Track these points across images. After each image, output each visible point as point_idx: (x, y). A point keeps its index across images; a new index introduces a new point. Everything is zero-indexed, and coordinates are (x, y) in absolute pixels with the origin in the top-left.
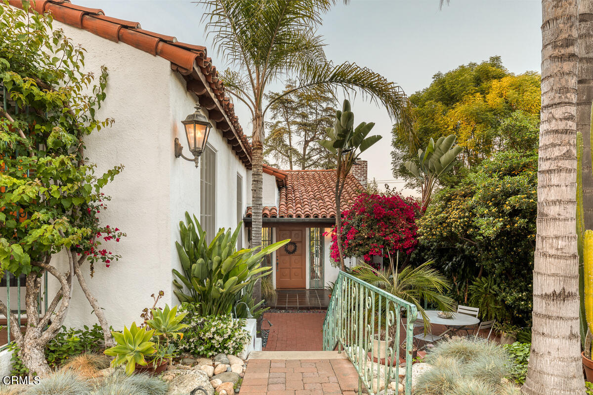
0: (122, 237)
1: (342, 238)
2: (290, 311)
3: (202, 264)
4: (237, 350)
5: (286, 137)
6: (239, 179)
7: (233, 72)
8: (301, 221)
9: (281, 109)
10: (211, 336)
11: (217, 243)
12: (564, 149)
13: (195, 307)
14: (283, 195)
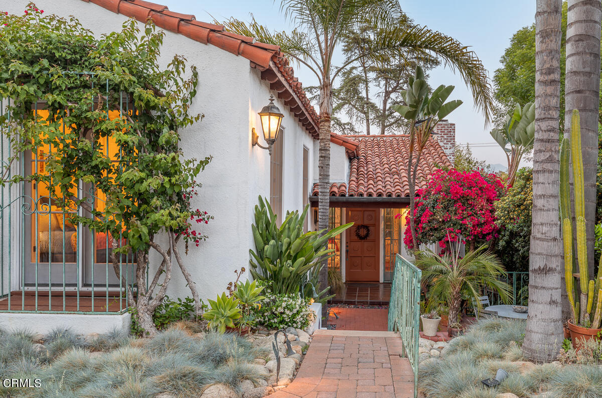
0: (210, 219)
1: (415, 222)
2: (360, 307)
3: (274, 246)
4: (305, 324)
5: (361, 87)
6: (306, 151)
7: (300, 33)
8: (373, 200)
9: (356, 51)
10: (282, 311)
11: (287, 226)
12: (548, 155)
13: (268, 285)
14: (354, 168)
